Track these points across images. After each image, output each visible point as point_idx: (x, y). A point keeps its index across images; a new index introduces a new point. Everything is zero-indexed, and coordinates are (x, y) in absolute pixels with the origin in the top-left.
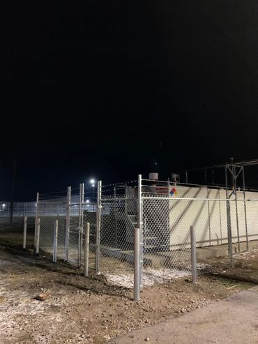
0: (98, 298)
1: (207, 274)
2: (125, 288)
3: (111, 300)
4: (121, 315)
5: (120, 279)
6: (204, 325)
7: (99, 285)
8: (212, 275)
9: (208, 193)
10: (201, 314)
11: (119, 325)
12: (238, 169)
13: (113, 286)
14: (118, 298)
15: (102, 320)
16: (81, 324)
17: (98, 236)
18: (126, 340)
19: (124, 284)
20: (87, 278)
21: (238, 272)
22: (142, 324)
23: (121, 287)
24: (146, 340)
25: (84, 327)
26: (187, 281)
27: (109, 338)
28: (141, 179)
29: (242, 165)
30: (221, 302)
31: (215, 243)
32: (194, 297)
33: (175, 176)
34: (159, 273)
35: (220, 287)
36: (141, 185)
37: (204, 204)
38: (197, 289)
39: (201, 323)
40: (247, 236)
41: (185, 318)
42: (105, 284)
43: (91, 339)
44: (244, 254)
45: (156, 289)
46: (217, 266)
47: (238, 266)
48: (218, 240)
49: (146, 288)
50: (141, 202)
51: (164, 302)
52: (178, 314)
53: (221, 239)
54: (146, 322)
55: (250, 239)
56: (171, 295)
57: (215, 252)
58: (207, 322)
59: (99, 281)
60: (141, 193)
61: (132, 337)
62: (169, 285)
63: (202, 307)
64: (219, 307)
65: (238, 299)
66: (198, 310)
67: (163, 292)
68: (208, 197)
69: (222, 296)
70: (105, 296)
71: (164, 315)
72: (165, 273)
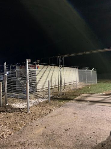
0: (10, 114)
1: (53, 99)
2: (22, 109)
3: (17, 114)
4: (23, 119)
5: (18, 105)
6: (57, 116)
7: (9, 109)
8: (55, 99)
9: (51, 68)
10: (55, 113)
11: (24, 123)
12: (62, 58)
13: (16, 109)
14: (20, 113)
15: (16, 122)
16: (6, 125)
17: (6, 88)
18: (29, 127)
19: (20, 107)
20: (2, 107)
21: (64, 97)
22: (34, 120)
23: (20, 108)
24: (37, 125)
25: (8, 126)
26: (46, 102)
27: (21, 128)
28: (27, 62)
29: (63, 57)
30: (60, 108)
31: (53, 87)
32: (51, 107)
33: (38, 61)
34: (34, 101)
35: (59, 103)
36: (27, 64)
37: (49, 72)
38: (51, 105)
39: (55, 116)
40: (64, 84)
41: (50, 115)
42: (12, 108)
43: (13, 130)
44: (64, 90)
45: (35, 107)
46: (56, 95)
47: (63, 94)
48: (54, 86)
49: (31, 107)
50: (28, 72)
51: (40, 111)
52: (46, 114)
53: (56, 86)
54: (35, 119)
55: (65, 85)
56: (41, 108)
57: (54, 90)
58: (58, 115)
59: (9, 107)
60: (28, 68)
61: (31, 125)
62: (39, 104)
63: (54, 110)
64: (60, 109)
65: (66, 106)
66: (53, 112)
67: (38, 107)
68: (51, 69)
69: (60, 106)
70: (13, 113)
71: (41, 116)
72: (37, 101)
